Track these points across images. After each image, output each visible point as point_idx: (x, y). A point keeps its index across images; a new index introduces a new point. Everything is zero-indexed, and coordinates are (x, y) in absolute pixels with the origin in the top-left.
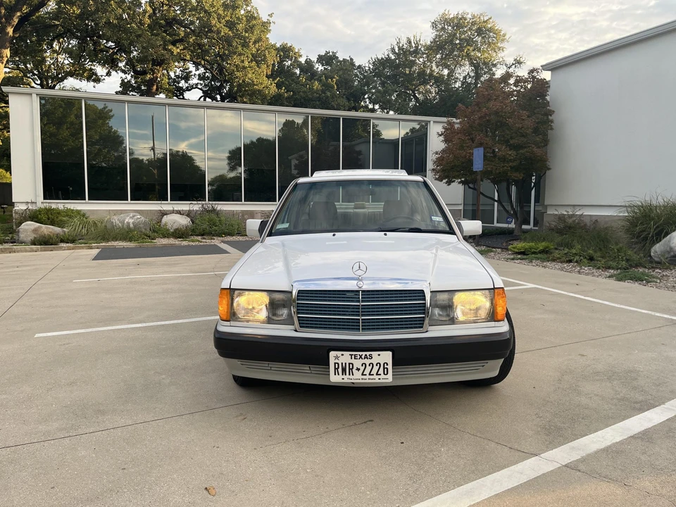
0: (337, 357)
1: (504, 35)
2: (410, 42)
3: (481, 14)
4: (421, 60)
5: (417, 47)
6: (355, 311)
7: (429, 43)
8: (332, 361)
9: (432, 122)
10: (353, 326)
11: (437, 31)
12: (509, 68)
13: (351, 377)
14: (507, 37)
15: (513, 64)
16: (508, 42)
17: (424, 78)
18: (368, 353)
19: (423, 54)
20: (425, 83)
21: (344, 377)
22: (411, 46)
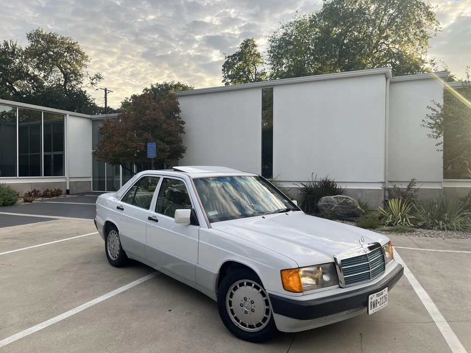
0: (371, 299)
1: (87, 57)
2: (7, 45)
3: (68, 38)
4: (17, 60)
5: (14, 50)
6: (367, 267)
7: (24, 49)
8: (370, 301)
9: (68, 115)
10: (367, 277)
11: (33, 41)
12: (92, 80)
13: (377, 308)
14: (89, 59)
15: (95, 78)
16: (89, 62)
17: (21, 74)
18: (382, 291)
19: (20, 56)
20: (22, 79)
21: (374, 310)
22: (8, 48)
